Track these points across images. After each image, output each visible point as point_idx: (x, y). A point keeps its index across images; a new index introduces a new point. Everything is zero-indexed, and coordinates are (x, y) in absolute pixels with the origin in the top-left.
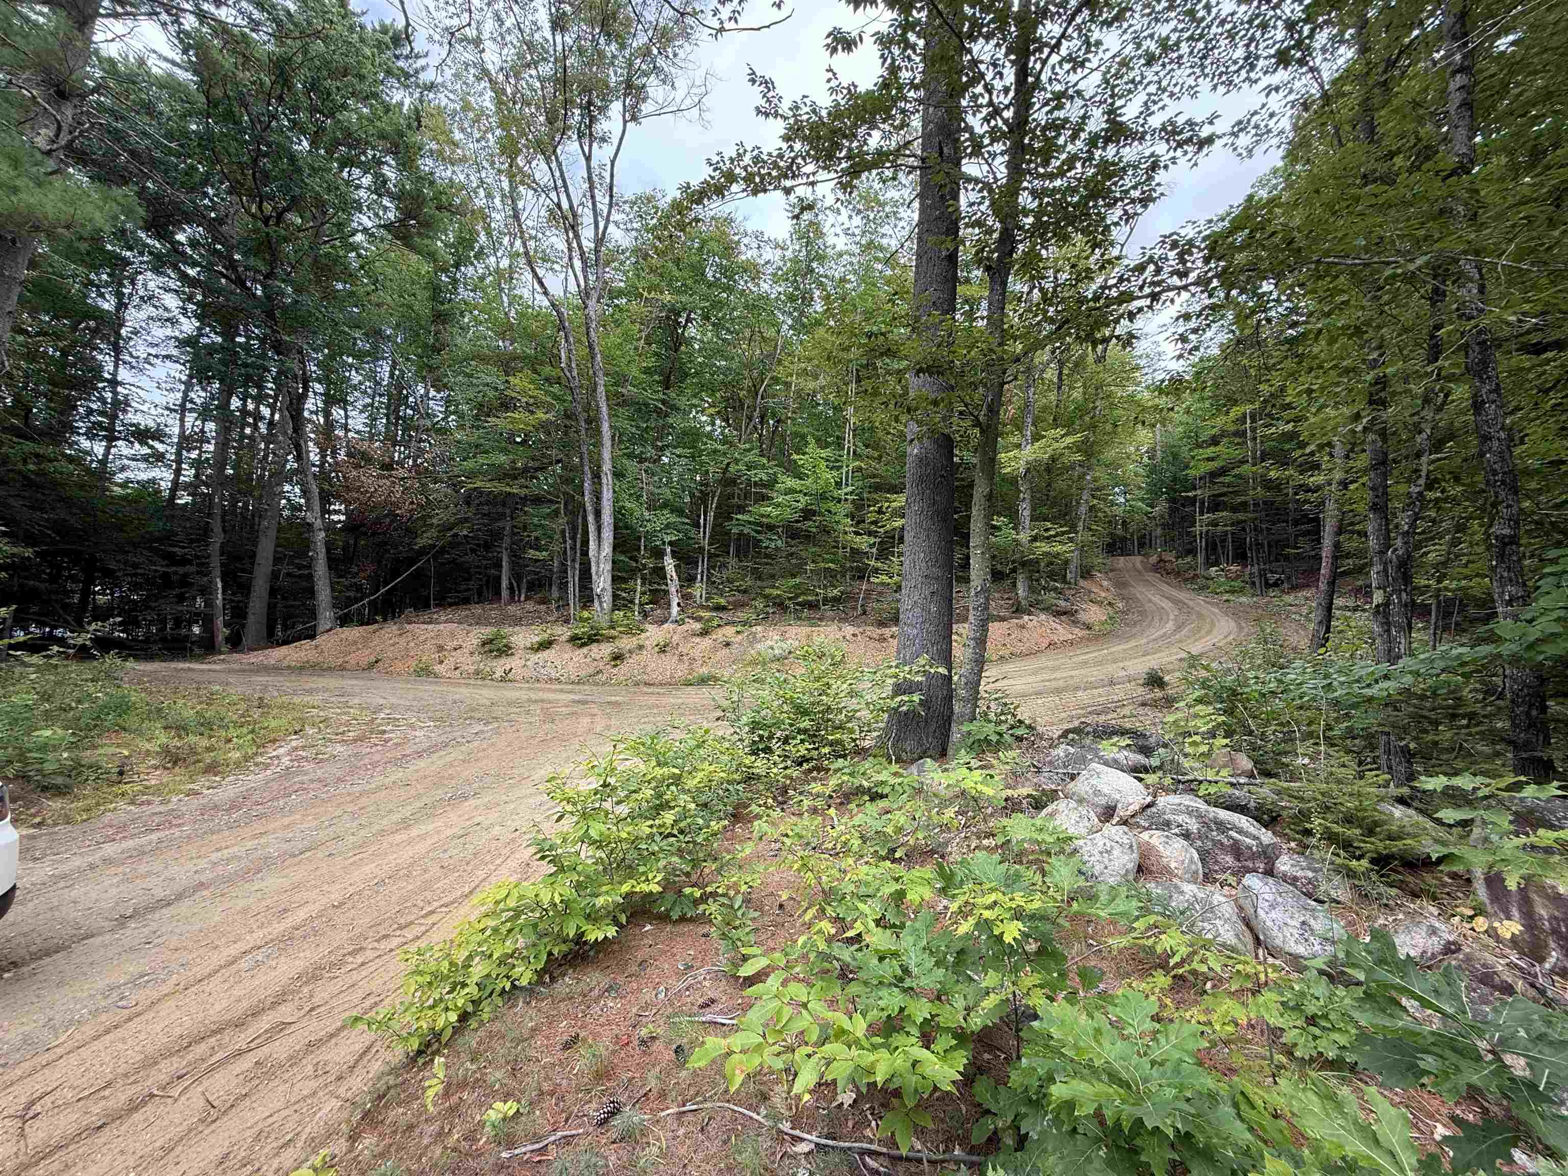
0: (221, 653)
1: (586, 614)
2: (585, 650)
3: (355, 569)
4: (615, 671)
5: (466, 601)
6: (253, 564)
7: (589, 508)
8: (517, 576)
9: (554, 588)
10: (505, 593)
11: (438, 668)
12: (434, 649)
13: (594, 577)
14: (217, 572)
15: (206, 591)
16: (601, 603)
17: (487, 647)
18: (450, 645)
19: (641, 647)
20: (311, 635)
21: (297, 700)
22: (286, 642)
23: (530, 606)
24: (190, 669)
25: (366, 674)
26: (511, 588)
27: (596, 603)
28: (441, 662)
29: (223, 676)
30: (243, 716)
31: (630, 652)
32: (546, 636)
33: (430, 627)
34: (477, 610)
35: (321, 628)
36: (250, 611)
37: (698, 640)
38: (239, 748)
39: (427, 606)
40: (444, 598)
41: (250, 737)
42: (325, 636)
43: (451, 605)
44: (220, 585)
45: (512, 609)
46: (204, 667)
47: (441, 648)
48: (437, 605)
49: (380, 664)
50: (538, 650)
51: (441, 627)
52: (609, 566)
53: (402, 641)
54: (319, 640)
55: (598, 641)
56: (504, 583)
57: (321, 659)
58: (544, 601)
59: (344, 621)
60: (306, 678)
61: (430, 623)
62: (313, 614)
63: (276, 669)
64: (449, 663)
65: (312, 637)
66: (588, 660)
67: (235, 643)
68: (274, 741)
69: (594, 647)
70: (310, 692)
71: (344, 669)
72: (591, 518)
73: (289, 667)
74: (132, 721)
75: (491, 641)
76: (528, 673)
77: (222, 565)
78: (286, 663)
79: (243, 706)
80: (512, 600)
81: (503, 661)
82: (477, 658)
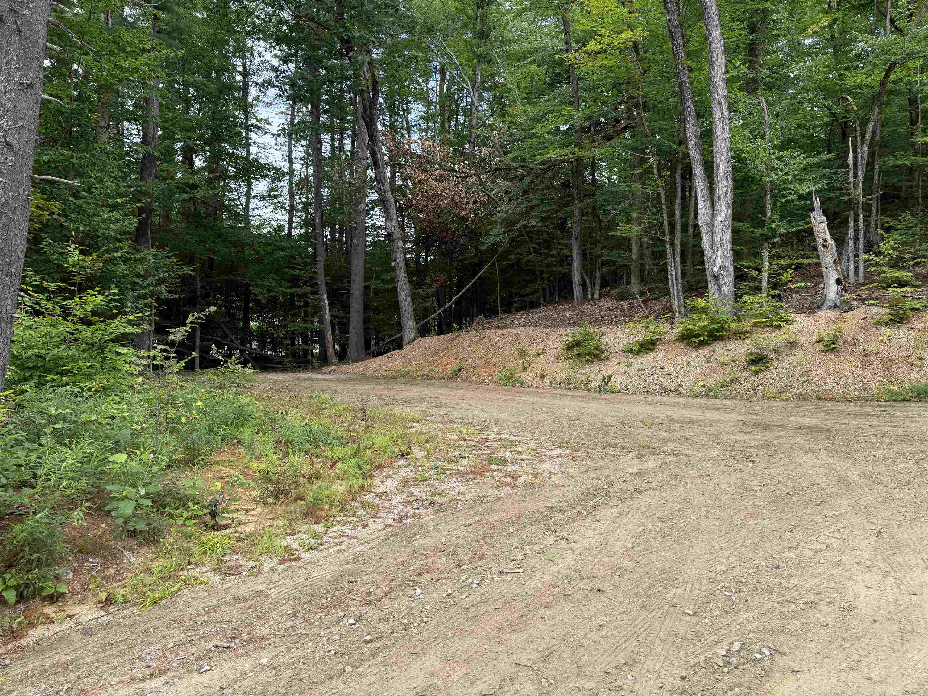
0: (332, 364)
1: (701, 303)
2: (705, 351)
3: (428, 281)
4: (757, 379)
5: (533, 305)
6: (349, 282)
7: (695, 157)
8: (587, 271)
9: (634, 280)
10: (577, 290)
11: (525, 376)
12: (515, 354)
13: (707, 251)
14: (323, 289)
15: (318, 310)
16: (719, 286)
17: (576, 351)
18: (531, 350)
19: (792, 345)
20: (399, 345)
21: (397, 411)
22: (380, 354)
23: (607, 303)
24: (310, 379)
25: (453, 383)
26: (583, 285)
27: (712, 288)
28: (525, 369)
29: (333, 385)
30: (348, 430)
31: (777, 351)
32: (646, 335)
33: (506, 331)
34: (548, 312)
35: (406, 339)
36: (351, 326)
37: (888, 331)
38: (344, 475)
39: (495, 313)
40: (511, 304)
41: (354, 461)
42: (411, 346)
43: (518, 310)
44: (326, 301)
45: (587, 308)
46: (320, 376)
47: (522, 354)
48: (504, 312)
49: (463, 372)
50: (638, 353)
51: (517, 330)
52: (727, 235)
53: (481, 347)
54: (406, 349)
55: (721, 338)
56: (576, 279)
57: (409, 368)
58: (623, 297)
59: (424, 331)
60: (401, 387)
61: (505, 327)
62: (399, 326)
63: (374, 379)
64: (535, 370)
65: (400, 347)
66: (714, 364)
67: (342, 356)
68: (380, 467)
69: (718, 346)
70: (408, 402)
71: (432, 378)
72: (698, 172)
73: (384, 377)
74: (247, 433)
75: (578, 344)
76: (633, 382)
77: (327, 284)
78: (381, 372)
79: (347, 417)
80: (585, 298)
81: (596, 366)
82: (564, 364)
